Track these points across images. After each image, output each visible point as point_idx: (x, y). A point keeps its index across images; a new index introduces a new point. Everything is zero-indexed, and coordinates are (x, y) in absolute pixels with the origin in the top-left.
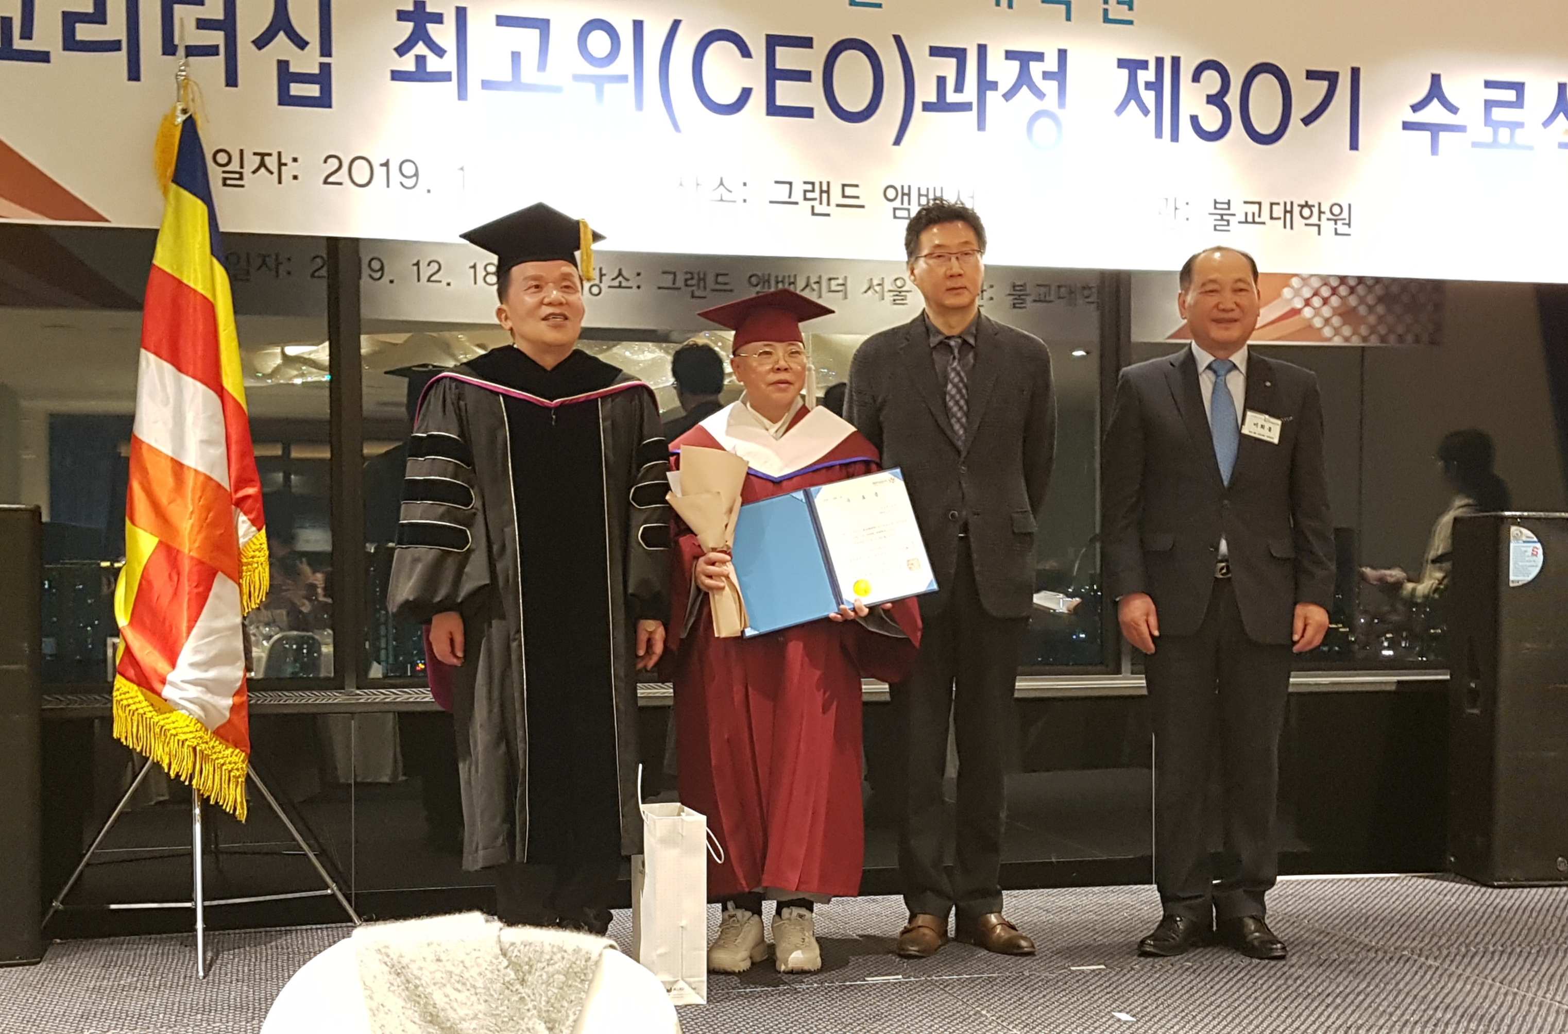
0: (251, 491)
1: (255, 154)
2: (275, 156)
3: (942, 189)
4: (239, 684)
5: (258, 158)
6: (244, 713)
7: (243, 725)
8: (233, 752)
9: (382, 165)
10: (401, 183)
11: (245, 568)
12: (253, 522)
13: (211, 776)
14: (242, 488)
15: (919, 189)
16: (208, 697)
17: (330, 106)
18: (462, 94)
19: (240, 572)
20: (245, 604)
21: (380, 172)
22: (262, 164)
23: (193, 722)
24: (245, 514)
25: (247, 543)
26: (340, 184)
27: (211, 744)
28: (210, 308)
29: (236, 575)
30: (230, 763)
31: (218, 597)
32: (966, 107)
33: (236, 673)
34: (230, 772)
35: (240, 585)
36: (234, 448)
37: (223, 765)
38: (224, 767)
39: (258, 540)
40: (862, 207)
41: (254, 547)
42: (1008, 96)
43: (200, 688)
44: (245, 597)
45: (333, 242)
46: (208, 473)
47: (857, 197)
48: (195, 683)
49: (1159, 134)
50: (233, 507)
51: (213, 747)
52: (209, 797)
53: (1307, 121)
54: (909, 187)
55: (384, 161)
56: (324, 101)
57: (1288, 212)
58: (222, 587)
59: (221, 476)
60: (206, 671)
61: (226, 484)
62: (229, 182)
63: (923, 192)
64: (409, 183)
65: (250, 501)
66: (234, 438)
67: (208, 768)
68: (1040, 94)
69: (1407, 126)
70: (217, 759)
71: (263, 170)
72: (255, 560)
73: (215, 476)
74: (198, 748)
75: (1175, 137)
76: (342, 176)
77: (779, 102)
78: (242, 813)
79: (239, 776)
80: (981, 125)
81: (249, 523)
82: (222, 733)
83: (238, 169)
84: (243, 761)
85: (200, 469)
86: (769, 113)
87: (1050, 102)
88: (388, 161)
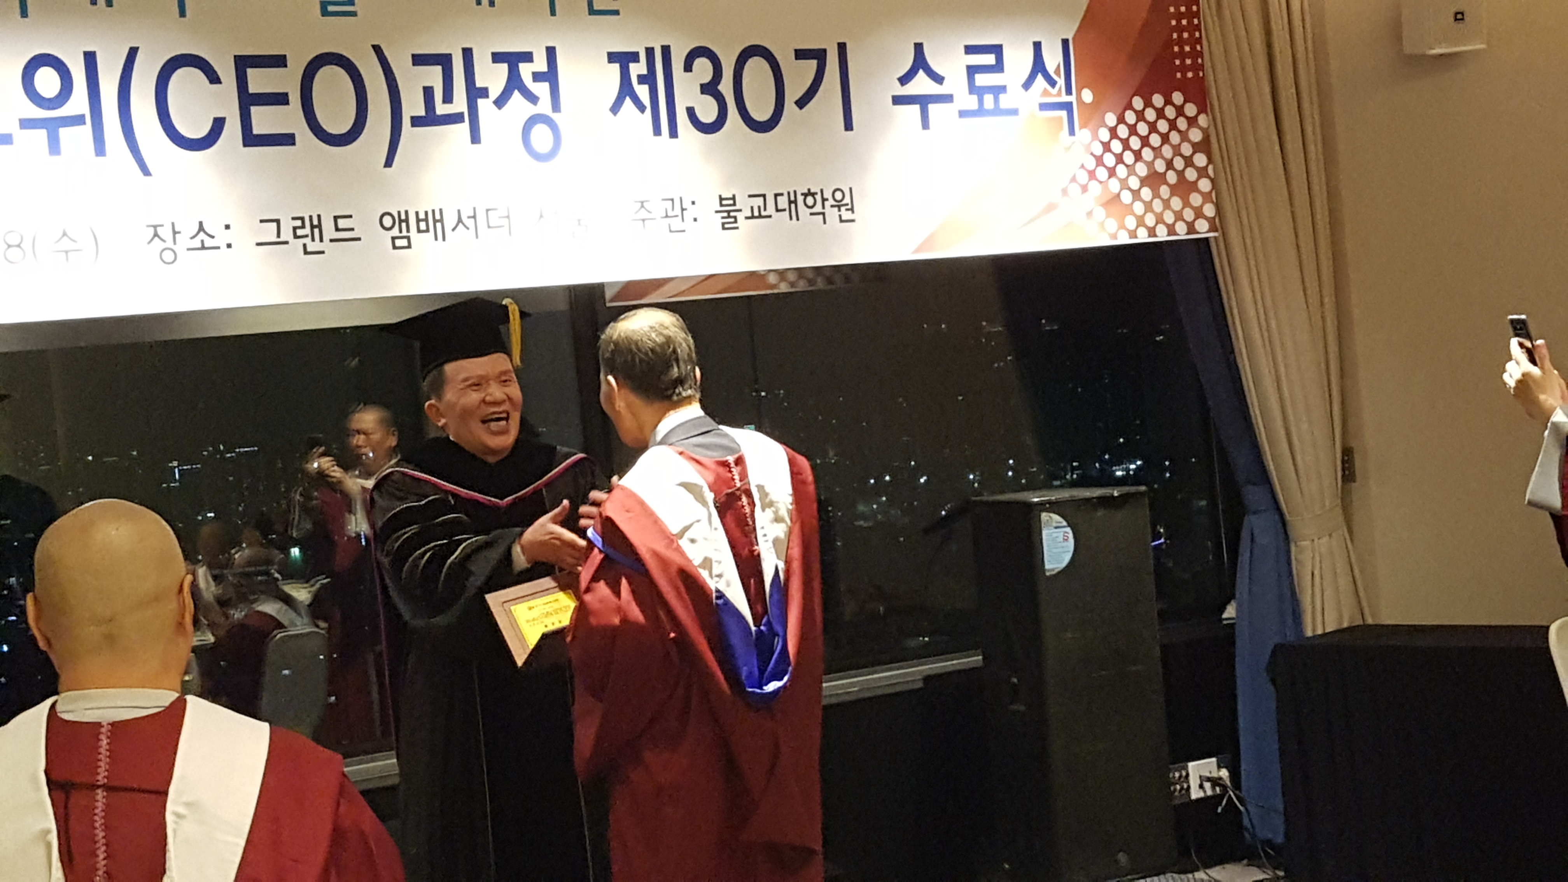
3: (441, 210)
15: (417, 213)
32: (456, 118)
40: (359, 239)
42: (499, 103)
47: (352, 229)
49: (657, 131)
53: (801, 103)
54: (406, 212)
57: (793, 202)
63: (422, 216)
68: (533, 98)
69: (897, 100)
75: (673, 133)
77: (256, 131)
80: (475, 138)
86: (245, 145)
87: (544, 106)
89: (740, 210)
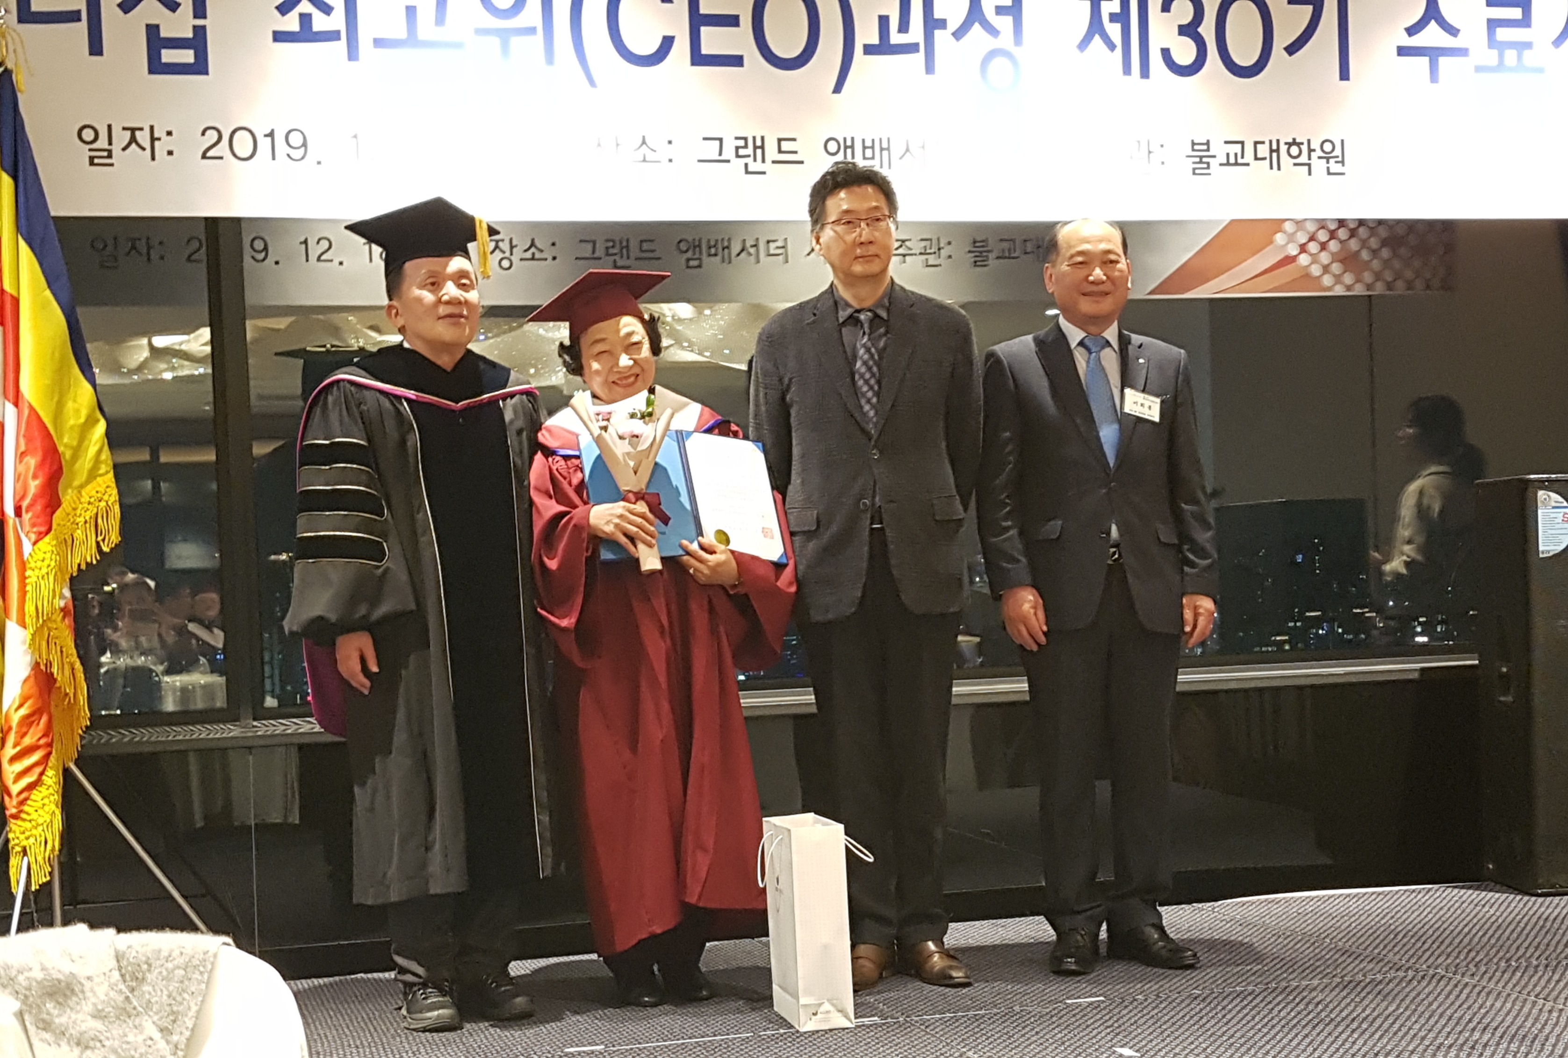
1: (124, 129)
2: (147, 130)
5: (128, 134)
9: (266, 136)
10: (288, 155)
15: (863, 141)
17: (206, 73)
18: (353, 53)
21: (264, 144)
22: (133, 140)
26: (221, 158)
32: (911, 48)
40: (802, 162)
42: (959, 34)
45: (212, 222)
47: (796, 152)
49: (1127, 70)
53: (1291, 49)
54: (853, 139)
55: (268, 131)
56: (200, 67)
57: (1275, 151)
62: (96, 161)
63: (868, 143)
64: (297, 154)
68: (993, 31)
69: (1402, 51)
71: (134, 146)
75: (1145, 73)
76: (223, 149)
77: (705, 51)
80: (929, 68)
83: (106, 147)
86: (693, 64)
87: (1006, 40)
88: (273, 131)
89: (1214, 157)
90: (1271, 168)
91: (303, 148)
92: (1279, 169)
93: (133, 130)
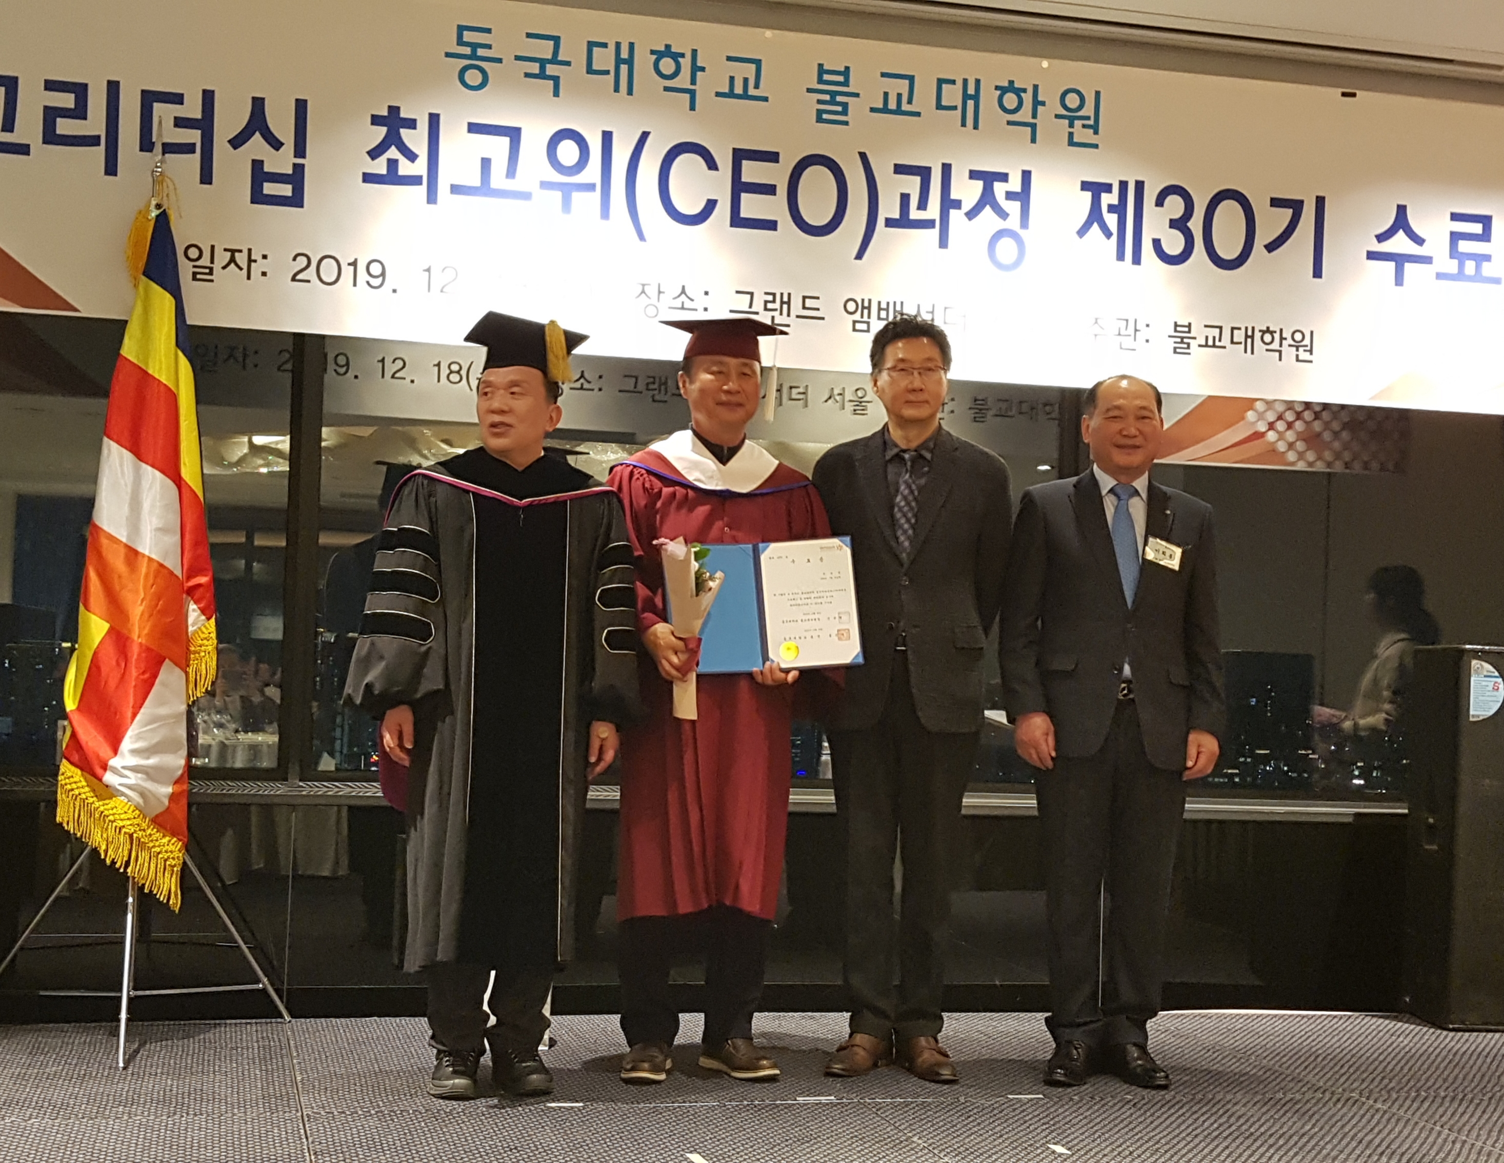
0: (203, 580)
1: (225, 250)
2: (245, 252)
3: (902, 303)
4: (180, 772)
5: (229, 254)
6: (184, 802)
7: (181, 813)
8: (170, 841)
9: (349, 264)
10: (368, 283)
11: (192, 656)
12: (203, 611)
13: (146, 865)
14: (195, 577)
15: (879, 303)
16: (149, 785)
17: (302, 206)
18: (432, 197)
19: (188, 660)
20: (190, 692)
21: (347, 271)
22: (232, 260)
23: (132, 808)
24: (196, 603)
25: (195, 632)
26: (308, 281)
27: (149, 831)
28: (172, 398)
29: (183, 663)
30: (166, 852)
31: (163, 684)
32: (927, 224)
33: (177, 761)
34: (165, 861)
35: (187, 673)
36: (187, 537)
37: (159, 853)
38: (160, 856)
39: (207, 629)
40: (823, 319)
41: (202, 636)
42: (971, 214)
43: (140, 775)
44: (191, 685)
45: (299, 337)
46: (161, 561)
47: (818, 309)
48: (135, 769)
49: (1121, 256)
50: (184, 596)
51: (150, 835)
52: (144, 885)
53: (1271, 247)
54: (870, 301)
55: (352, 260)
56: (296, 200)
57: (1249, 337)
58: (169, 675)
59: (174, 564)
60: (148, 758)
61: (178, 572)
62: (198, 276)
63: (884, 306)
64: (376, 282)
65: (201, 590)
66: (188, 528)
67: (144, 856)
68: (1003, 215)
69: (1371, 256)
70: (154, 847)
71: (232, 265)
72: (203, 648)
73: (168, 564)
74: (135, 835)
75: (1137, 260)
76: (311, 274)
77: (743, 214)
78: (175, 903)
79: (175, 866)
80: (943, 242)
81: (199, 612)
82: (161, 822)
83: (209, 264)
84: (180, 851)
85: (153, 556)
86: (733, 225)
87: (1013, 222)
88: (356, 260)
89: (1194, 338)
90: (1246, 351)
91: (381, 279)
92: (1252, 353)
93: (233, 252)
